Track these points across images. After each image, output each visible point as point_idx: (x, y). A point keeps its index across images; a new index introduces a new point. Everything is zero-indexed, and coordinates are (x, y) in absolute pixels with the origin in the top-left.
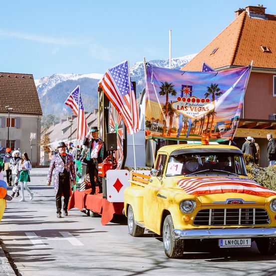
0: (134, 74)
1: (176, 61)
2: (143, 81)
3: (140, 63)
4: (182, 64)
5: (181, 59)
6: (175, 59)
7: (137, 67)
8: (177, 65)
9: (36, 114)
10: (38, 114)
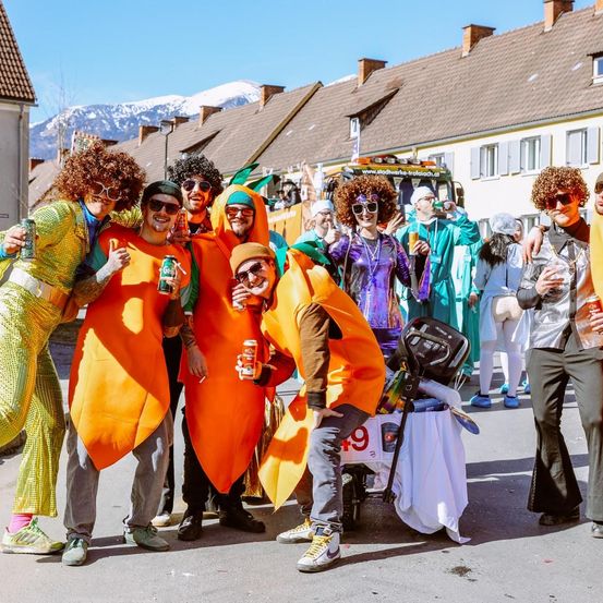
0: (64, 125)
1: (130, 107)
4: (139, 112)
5: (138, 104)
6: (129, 104)
7: (70, 113)
9: (10, 97)
10: (19, 98)
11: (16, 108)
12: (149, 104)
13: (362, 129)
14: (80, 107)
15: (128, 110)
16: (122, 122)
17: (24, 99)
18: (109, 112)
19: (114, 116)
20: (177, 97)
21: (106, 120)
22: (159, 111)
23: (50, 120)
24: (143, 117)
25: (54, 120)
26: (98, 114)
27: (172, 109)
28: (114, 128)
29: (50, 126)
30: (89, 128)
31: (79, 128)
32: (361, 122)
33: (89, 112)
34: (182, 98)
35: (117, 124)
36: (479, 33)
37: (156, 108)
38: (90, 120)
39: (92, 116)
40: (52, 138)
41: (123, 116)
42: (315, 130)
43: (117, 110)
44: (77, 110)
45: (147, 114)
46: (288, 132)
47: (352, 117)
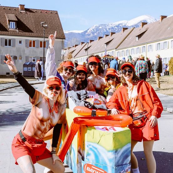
0: (93, 30)
1: (112, 24)
2: (97, 34)
3: (95, 25)
4: (114, 26)
5: (114, 23)
6: (111, 23)
7: (94, 27)
8: (112, 26)
9: (61, 38)
10: (62, 38)
11: (62, 40)
12: (117, 23)
13: (138, 39)
14: (97, 25)
15: (111, 25)
16: (109, 29)
17: (63, 38)
18: (105, 26)
19: (107, 27)
20: (125, 21)
21: (104, 28)
22: (120, 25)
23: (89, 29)
24: (115, 27)
25: (90, 29)
26: (102, 27)
27: (124, 24)
28: (107, 31)
29: (88, 31)
30: (100, 31)
31: (97, 31)
32: (139, 37)
33: (100, 26)
34: (127, 21)
35: (108, 30)
36: (163, 17)
37: (119, 24)
38: (100, 29)
39: (101, 27)
40: (89, 34)
41: (110, 27)
42: (131, 39)
43: (108, 26)
44: (96, 26)
45: (117, 26)
46: (126, 39)
47: (137, 36)
